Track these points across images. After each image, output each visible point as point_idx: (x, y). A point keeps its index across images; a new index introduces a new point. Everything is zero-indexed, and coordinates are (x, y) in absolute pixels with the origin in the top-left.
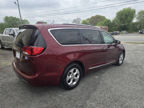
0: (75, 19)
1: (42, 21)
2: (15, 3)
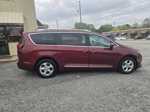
0: (147, 19)
1: (106, 24)
2: (78, 11)
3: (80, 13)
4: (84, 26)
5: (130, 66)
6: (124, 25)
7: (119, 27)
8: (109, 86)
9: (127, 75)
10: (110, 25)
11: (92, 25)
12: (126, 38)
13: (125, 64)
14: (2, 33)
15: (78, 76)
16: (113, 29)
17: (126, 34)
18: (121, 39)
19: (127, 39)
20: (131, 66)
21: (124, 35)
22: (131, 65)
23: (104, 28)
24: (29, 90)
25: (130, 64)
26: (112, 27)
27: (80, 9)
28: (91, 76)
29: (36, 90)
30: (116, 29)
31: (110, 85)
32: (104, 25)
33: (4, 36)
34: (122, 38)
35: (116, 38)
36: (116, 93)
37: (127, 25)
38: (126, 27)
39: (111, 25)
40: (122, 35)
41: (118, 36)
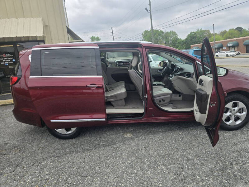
1: (199, 29)
2: (146, 9)
3: (151, 12)
4: (159, 35)
5: (238, 114)
6: (233, 29)
7: (223, 33)
8: (188, 160)
9: (232, 132)
10: (206, 31)
11: (174, 33)
12: (238, 52)
13: (228, 109)
14: (11, 55)
15: (128, 136)
16: (212, 37)
17: (236, 46)
18: (227, 55)
19: (238, 54)
20: (240, 113)
21: (233, 47)
22: (241, 111)
23: (195, 37)
24: (25, 166)
25: (240, 109)
26: (210, 34)
27: (150, 5)
28: (154, 134)
29: (38, 165)
30: (216, 37)
31: (190, 157)
32: (195, 31)
33: (14, 60)
34: (229, 53)
35: (217, 54)
36: (202, 181)
37: (239, 29)
38: (237, 32)
39: (209, 31)
40: (229, 47)
41: (221, 50)
